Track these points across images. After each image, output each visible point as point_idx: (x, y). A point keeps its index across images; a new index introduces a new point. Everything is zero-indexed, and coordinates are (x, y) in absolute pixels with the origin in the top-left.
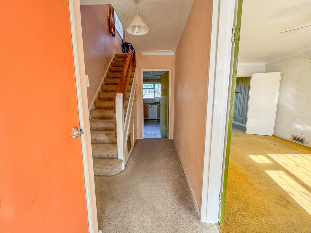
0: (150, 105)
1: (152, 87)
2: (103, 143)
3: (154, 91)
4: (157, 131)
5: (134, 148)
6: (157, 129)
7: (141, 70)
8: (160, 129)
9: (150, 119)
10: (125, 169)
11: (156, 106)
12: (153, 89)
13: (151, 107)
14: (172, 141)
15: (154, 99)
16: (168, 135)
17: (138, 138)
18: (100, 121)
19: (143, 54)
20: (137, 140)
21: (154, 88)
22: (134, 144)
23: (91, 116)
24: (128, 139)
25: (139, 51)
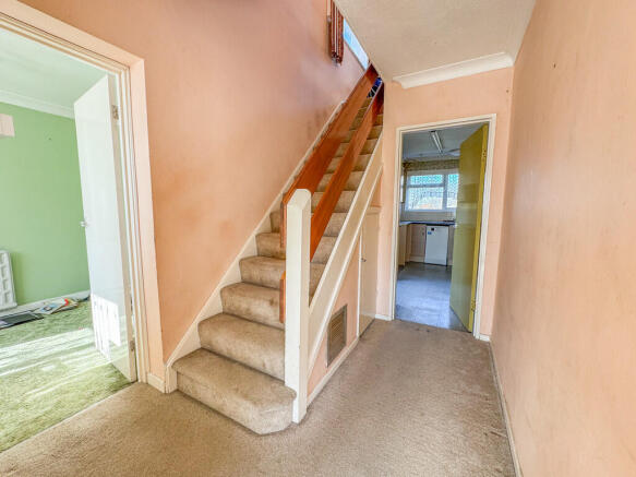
0: (429, 228)
1: (440, 181)
2: (264, 324)
3: (445, 193)
4: (438, 299)
5: (356, 349)
6: (440, 296)
7: (398, 129)
8: (448, 297)
9: (426, 261)
10: (303, 422)
11: (445, 230)
12: (440, 185)
13: (430, 233)
14: (485, 349)
15: (444, 213)
16: (471, 322)
17: (378, 316)
18: (269, 263)
19: (406, 84)
20: (374, 320)
21: (444, 185)
22: (358, 335)
23: (258, 249)
24: (330, 324)
25: (394, 78)
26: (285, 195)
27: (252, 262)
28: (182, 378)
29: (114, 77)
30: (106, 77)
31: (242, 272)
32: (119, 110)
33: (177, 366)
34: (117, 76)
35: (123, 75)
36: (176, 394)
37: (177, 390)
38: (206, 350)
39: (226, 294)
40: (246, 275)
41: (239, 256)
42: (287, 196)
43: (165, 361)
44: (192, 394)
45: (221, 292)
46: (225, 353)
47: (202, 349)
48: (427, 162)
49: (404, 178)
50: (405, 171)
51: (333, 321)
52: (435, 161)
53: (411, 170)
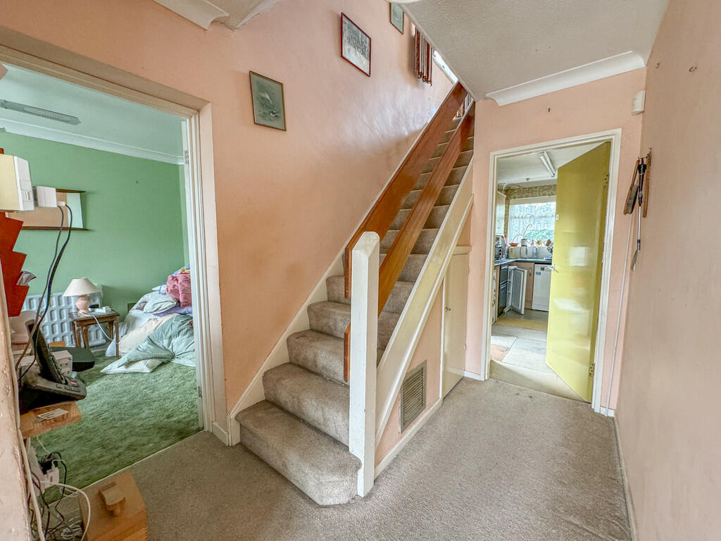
0: (538, 267)
2: (331, 379)
7: (492, 154)
9: (535, 307)
10: (369, 496)
13: (540, 274)
14: (608, 426)
17: (467, 374)
18: (337, 311)
20: (463, 379)
22: (440, 397)
23: (328, 293)
24: (404, 384)
25: (487, 95)
28: (245, 431)
31: (310, 319)
32: (190, 155)
33: (241, 417)
35: (193, 119)
36: (239, 448)
37: (240, 443)
38: (271, 403)
40: (313, 322)
41: (308, 302)
45: (288, 339)
47: (266, 401)
48: (536, 187)
49: (506, 207)
50: (507, 199)
51: (408, 380)
52: (546, 186)
53: (515, 198)
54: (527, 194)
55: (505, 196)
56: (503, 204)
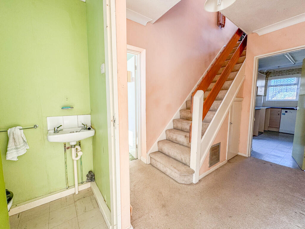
0: (283, 111)
1: (295, 82)
2: (182, 145)
3: (297, 89)
7: (255, 57)
13: (285, 114)
18: (185, 121)
19: (260, 34)
20: (237, 155)
21: (298, 84)
22: (226, 159)
23: (180, 116)
24: (211, 149)
25: (253, 32)
26: (192, 93)
27: (178, 121)
28: (152, 159)
29: (136, 56)
30: (134, 56)
31: (174, 124)
32: (137, 67)
33: (151, 155)
34: (137, 56)
35: (139, 55)
36: (150, 165)
37: (150, 164)
38: (160, 152)
39: (168, 132)
40: (175, 126)
41: (173, 118)
42: (194, 93)
43: (147, 152)
44: (155, 165)
45: (166, 131)
46: (167, 154)
47: (159, 151)
48: (284, 71)
49: (266, 81)
50: (266, 77)
51: (213, 148)
52: (290, 69)
53: (271, 76)
54: (278, 74)
55: (265, 76)
56: (264, 80)
